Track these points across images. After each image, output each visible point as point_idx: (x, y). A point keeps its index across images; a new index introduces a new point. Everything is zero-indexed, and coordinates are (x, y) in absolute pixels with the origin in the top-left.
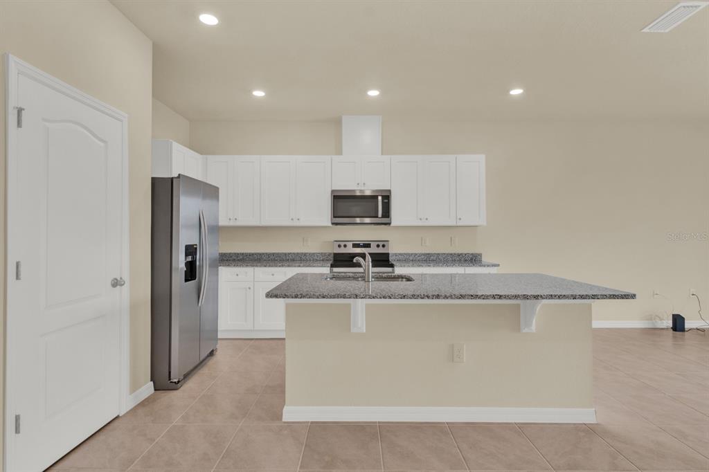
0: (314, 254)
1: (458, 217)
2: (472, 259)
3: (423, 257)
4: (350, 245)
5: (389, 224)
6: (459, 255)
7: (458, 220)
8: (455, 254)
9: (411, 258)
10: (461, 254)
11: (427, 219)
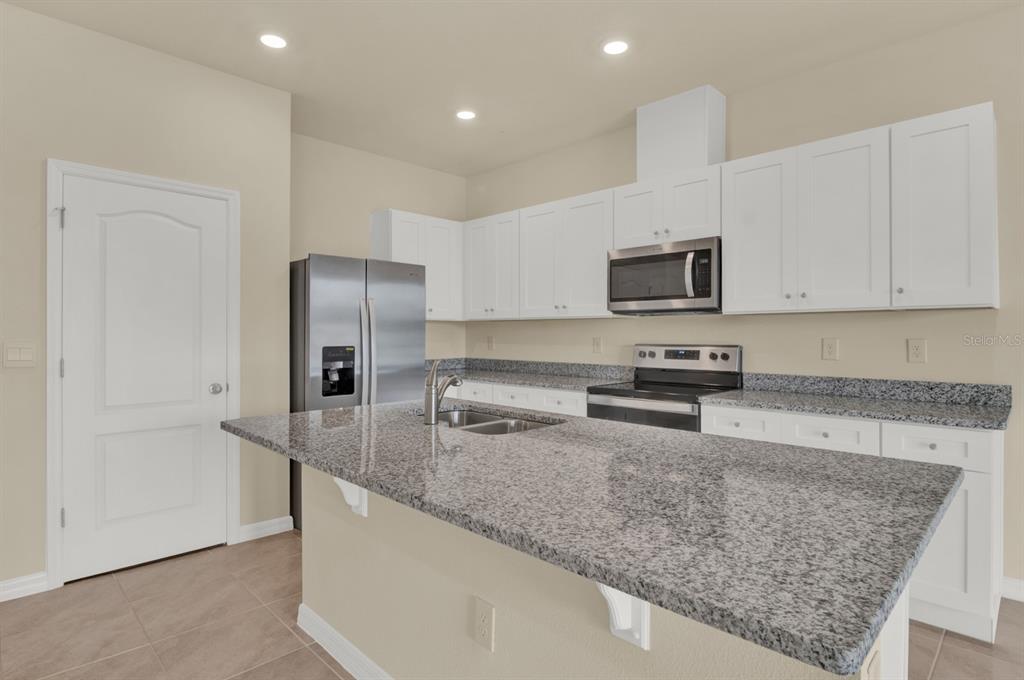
0: (607, 367)
1: (895, 287)
2: (973, 402)
3: (823, 385)
4: (660, 352)
5: (718, 310)
6: (930, 387)
7: (895, 295)
8: (917, 383)
9: (793, 387)
10: (938, 385)
11: (803, 295)
